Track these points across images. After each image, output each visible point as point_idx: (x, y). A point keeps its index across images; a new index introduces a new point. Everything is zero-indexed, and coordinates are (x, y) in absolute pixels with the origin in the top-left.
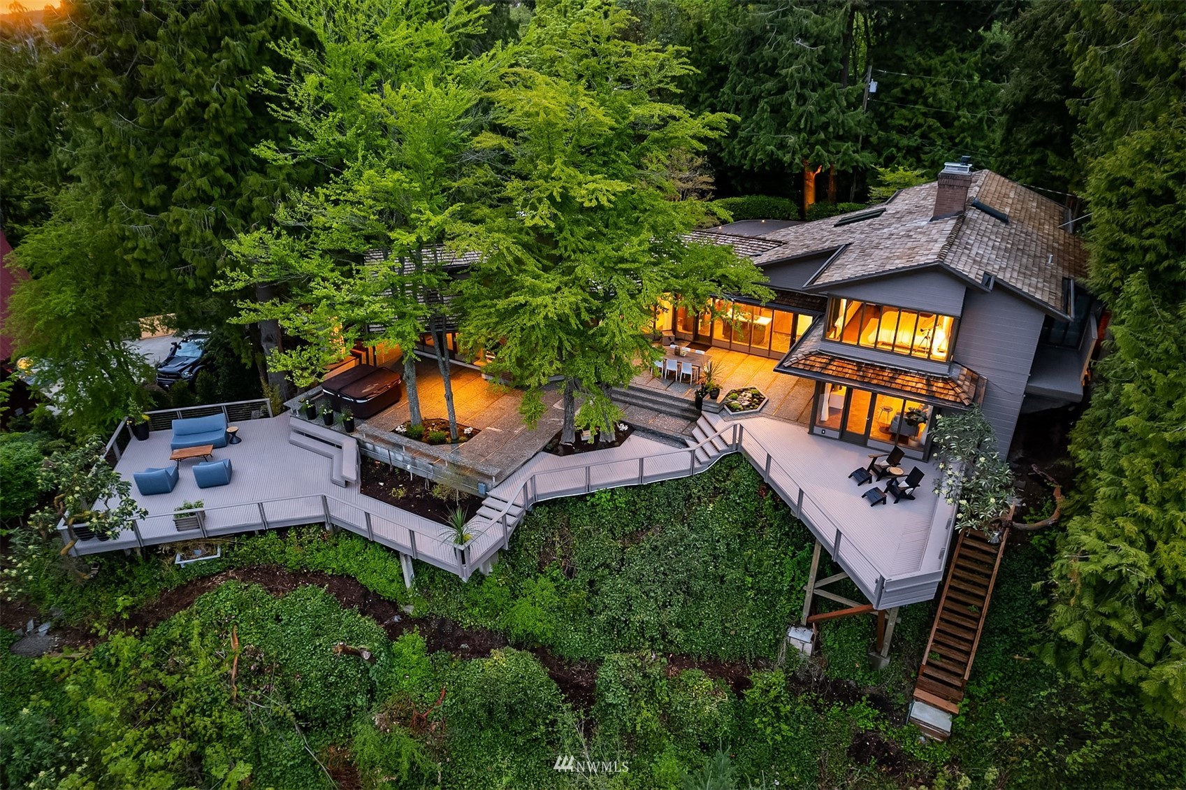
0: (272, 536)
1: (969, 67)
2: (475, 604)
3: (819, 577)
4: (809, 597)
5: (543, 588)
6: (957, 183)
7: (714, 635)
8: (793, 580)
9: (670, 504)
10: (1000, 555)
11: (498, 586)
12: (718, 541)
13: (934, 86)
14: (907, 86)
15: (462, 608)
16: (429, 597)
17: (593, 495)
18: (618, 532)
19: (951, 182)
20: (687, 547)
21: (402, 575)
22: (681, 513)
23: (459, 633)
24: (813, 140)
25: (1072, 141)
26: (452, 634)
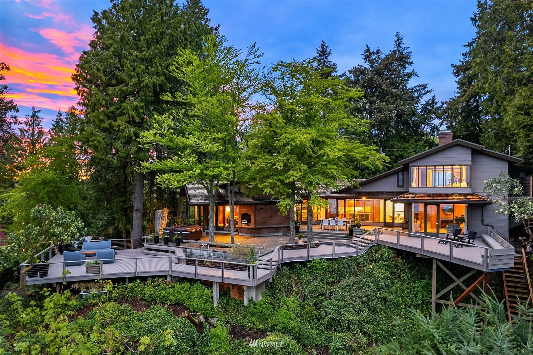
0: (138, 281)
1: (420, 146)
2: (253, 315)
3: (437, 292)
4: (433, 304)
5: (293, 301)
6: (447, 136)
7: (388, 328)
8: (423, 297)
9: (349, 268)
10: (527, 269)
11: (266, 304)
12: (379, 281)
13: (408, 153)
14: (397, 154)
15: (245, 317)
16: (226, 312)
17: (310, 261)
18: (325, 281)
19: (444, 136)
20: (364, 285)
21: (212, 298)
22: (356, 272)
23: (244, 332)
24: (363, 173)
25: (479, 140)
26: (240, 333)
